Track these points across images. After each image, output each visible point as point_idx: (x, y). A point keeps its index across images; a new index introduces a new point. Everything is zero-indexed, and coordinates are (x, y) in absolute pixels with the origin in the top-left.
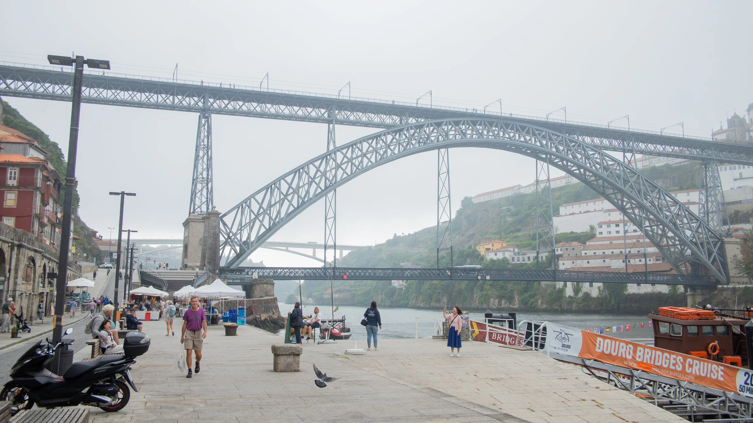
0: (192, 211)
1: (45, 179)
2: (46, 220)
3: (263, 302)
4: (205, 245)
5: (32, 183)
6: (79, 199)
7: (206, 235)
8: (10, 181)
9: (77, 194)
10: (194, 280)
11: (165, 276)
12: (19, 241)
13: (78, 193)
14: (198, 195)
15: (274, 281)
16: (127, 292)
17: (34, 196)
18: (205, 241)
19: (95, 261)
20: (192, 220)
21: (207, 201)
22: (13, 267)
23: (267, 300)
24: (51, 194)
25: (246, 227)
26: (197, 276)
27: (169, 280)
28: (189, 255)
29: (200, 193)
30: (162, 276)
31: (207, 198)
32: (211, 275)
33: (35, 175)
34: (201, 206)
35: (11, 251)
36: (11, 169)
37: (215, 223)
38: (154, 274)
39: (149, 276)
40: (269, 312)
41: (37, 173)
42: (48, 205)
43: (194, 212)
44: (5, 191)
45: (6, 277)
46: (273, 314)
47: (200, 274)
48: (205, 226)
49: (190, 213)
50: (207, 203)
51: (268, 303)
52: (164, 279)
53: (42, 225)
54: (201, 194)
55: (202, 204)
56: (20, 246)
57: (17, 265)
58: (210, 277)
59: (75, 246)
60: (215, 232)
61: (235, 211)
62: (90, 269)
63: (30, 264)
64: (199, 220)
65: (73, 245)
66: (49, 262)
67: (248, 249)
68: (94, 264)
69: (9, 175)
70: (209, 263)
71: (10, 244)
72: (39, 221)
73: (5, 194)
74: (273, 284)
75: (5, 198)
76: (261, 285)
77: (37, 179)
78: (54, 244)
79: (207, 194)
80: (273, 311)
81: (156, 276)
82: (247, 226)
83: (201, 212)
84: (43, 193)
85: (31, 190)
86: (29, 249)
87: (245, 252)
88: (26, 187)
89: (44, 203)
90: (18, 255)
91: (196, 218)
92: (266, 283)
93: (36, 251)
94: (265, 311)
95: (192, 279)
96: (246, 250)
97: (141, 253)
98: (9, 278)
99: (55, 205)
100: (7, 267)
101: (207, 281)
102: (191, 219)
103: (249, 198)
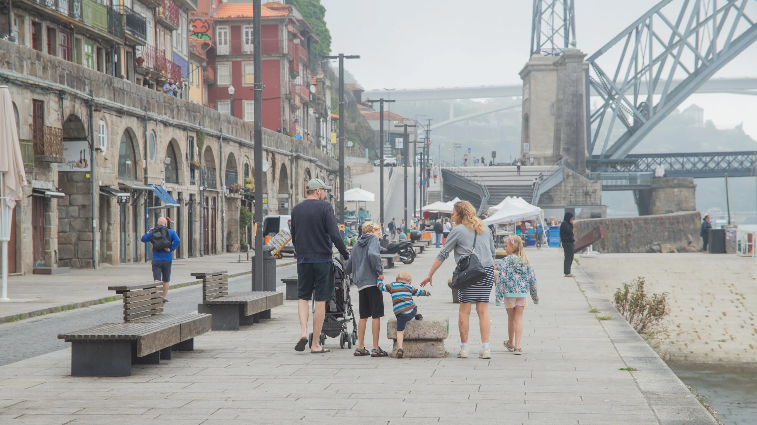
0: (535, 49)
1: (291, 37)
2: (297, 100)
3: (668, 221)
4: (559, 117)
5: (276, 48)
6: (330, 38)
7: (561, 97)
8: (247, 46)
9: (327, 30)
10: (534, 183)
11: (484, 179)
12: (296, 152)
13: (328, 26)
14: (546, 16)
15: (696, 181)
16: (418, 209)
17: (281, 67)
18: (559, 109)
19: (367, 154)
20: (535, 68)
21: (565, 25)
22: (294, 183)
23: (676, 218)
24: (300, 58)
25: (645, 73)
26: (541, 177)
27: (491, 186)
28: (531, 136)
29: (550, 10)
30: (480, 179)
31: (565, 20)
32: (571, 172)
33: (280, 34)
34: (552, 36)
35: (291, 165)
36: (246, 28)
37: (575, 75)
38: (466, 174)
39: (459, 178)
40: (680, 239)
41: (282, 31)
42: (298, 75)
43: (538, 51)
44: (243, 63)
45: (289, 194)
46: (690, 243)
47: (548, 173)
48: (559, 79)
49: (532, 53)
50: (565, 29)
51: (678, 223)
52: (483, 184)
53: (293, 109)
54: (552, 13)
55: (553, 34)
56: (298, 158)
57: (297, 180)
58: (568, 176)
59: (335, 131)
60: (577, 91)
61: (624, 40)
62: (361, 168)
63: (306, 178)
64: (549, 67)
65: (332, 131)
66: (321, 171)
67: (648, 119)
68: (365, 160)
69: (244, 38)
70: (567, 150)
71: (290, 157)
72: (289, 104)
73: (243, 66)
74: (694, 187)
75: (243, 73)
76: (668, 190)
77: (283, 41)
78: (309, 134)
79: (565, 10)
80: (687, 239)
81: (469, 178)
82: (646, 71)
83: (553, 49)
84: (291, 59)
85: (276, 58)
86: (305, 160)
87: (642, 124)
88: (269, 55)
89: (293, 74)
90: (296, 168)
91: (542, 63)
92: (679, 186)
93: (311, 161)
94: (669, 238)
95: (531, 183)
96: (644, 120)
97: (452, 119)
98: (292, 195)
99: (305, 72)
100: (289, 182)
101: (563, 184)
102: (532, 65)
103: (649, 14)
